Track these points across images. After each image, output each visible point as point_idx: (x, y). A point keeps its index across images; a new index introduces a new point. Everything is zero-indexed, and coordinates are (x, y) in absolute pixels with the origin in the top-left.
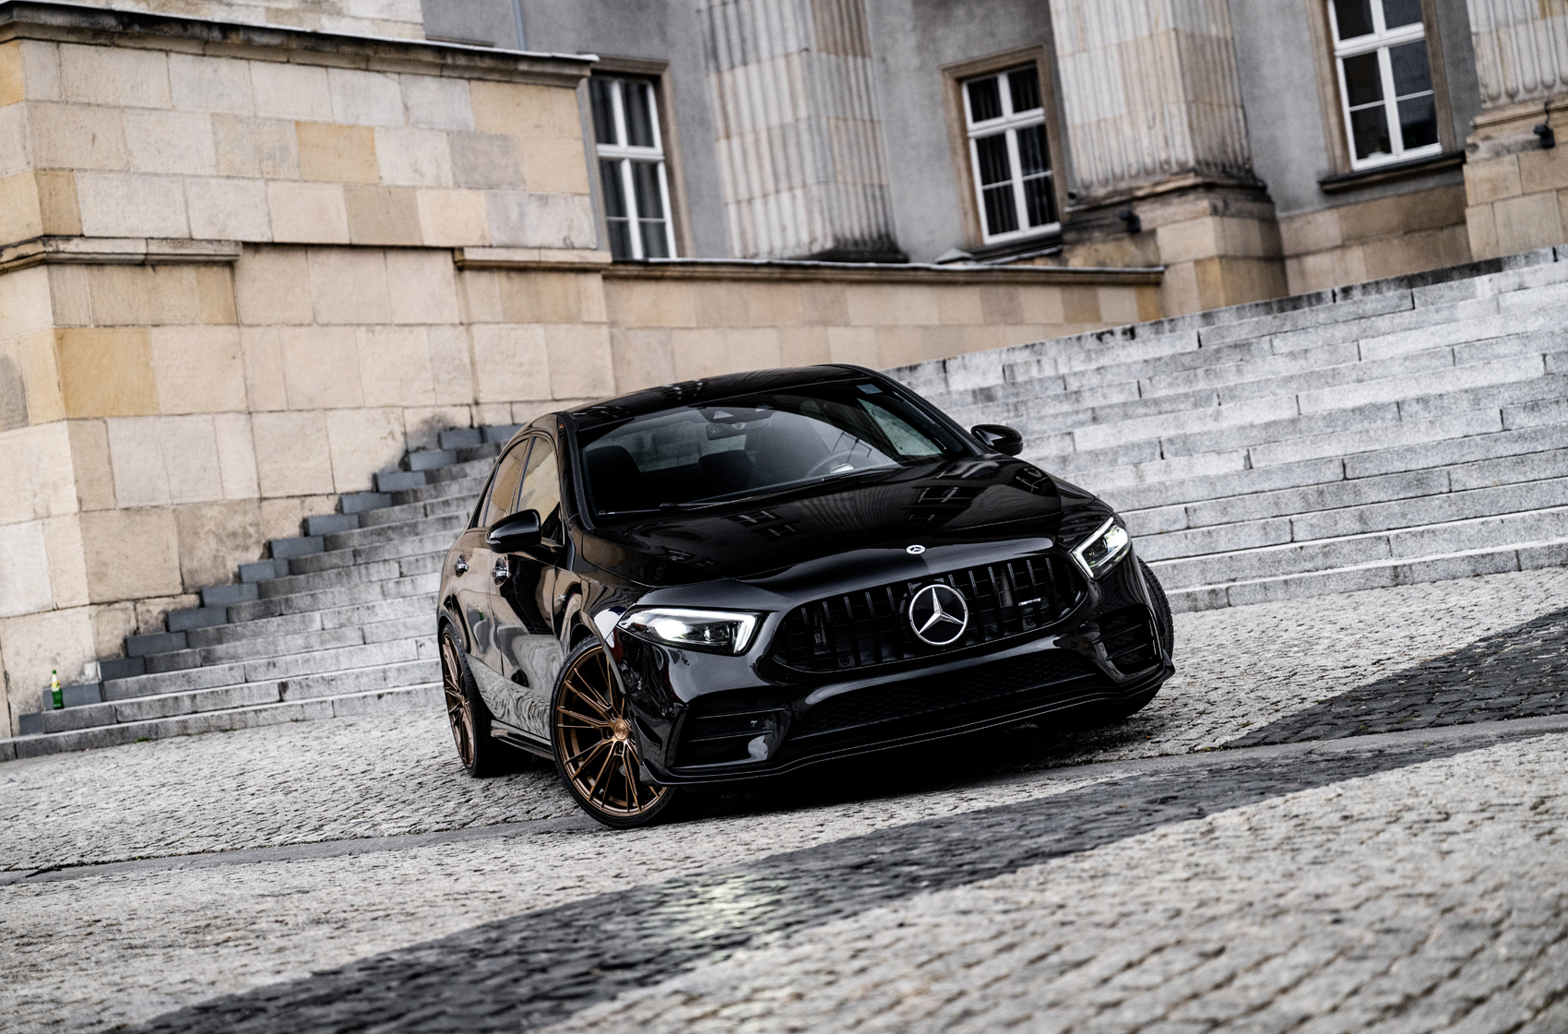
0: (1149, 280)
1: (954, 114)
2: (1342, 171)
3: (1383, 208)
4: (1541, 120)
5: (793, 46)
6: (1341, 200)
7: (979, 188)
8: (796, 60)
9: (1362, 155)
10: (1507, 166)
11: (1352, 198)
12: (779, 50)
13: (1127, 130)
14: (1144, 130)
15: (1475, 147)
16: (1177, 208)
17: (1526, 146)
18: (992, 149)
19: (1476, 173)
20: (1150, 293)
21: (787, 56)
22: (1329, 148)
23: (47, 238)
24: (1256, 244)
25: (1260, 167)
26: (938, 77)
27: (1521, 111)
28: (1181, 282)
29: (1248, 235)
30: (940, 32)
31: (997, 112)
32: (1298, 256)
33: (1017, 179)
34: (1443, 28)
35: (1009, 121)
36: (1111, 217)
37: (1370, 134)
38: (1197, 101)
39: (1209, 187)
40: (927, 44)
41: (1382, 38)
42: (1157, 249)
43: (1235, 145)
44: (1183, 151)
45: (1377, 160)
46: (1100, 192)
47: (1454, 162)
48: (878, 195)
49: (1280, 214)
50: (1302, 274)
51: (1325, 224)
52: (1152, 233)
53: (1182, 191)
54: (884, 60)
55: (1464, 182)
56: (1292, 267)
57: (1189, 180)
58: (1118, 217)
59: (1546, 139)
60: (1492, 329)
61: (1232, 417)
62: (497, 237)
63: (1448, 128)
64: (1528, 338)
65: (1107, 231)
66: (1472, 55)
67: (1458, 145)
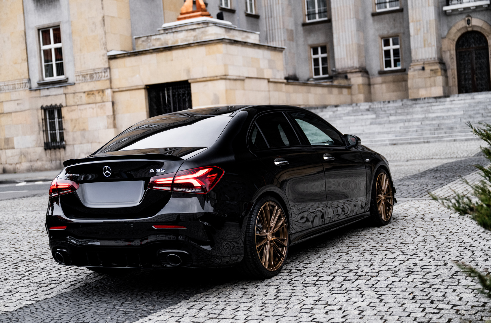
0: (349, 87)
1: (309, 54)
2: (382, 70)
3: (390, 77)
4: (422, 65)
5: (283, 39)
6: (382, 75)
7: (313, 67)
8: (283, 42)
9: (386, 67)
10: (416, 73)
11: (384, 75)
12: (280, 39)
13: (346, 60)
14: (349, 61)
15: (410, 69)
16: (355, 75)
17: (420, 70)
18: (316, 61)
19: (410, 73)
20: (349, 90)
21: (281, 41)
22: (380, 66)
23: (225, 75)
24: (367, 82)
25: (368, 68)
26: (307, 46)
27: (419, 63)
28: (355, 88)
29: (366, 80)
30: (308, 38)
31: (317, 54)
32: (374, 84)
33: (321, 66)
34: (403, 46)
35: (320, 56)
36: (342, 75)
37: (388, 64)
38: (359, 56)
39: (360, 72)
40: (306, 40)
41: (391, 47)
42: (351, 82)
43: (364, 64)
44: (356, 64)
45: (388, 69)
46: (340, 71)
47: (404, 71)
48: (294, 67)
49: (371, 77)
50: (374, 88)
51: (379, 79)
52: (350, 79)
53: (356, 72)
54: (296, 42)
55: (407, 74)
56: (372, 86)
57: (357, 70)
58: (344, 75)
59: (423, 69)
60: (452, 106)
61: (415, 116)
62: (273, 77)
63: (402, 64)
64: (459, 108)
65: (342, 78)
66: (410, 52)
67: (405, 67)
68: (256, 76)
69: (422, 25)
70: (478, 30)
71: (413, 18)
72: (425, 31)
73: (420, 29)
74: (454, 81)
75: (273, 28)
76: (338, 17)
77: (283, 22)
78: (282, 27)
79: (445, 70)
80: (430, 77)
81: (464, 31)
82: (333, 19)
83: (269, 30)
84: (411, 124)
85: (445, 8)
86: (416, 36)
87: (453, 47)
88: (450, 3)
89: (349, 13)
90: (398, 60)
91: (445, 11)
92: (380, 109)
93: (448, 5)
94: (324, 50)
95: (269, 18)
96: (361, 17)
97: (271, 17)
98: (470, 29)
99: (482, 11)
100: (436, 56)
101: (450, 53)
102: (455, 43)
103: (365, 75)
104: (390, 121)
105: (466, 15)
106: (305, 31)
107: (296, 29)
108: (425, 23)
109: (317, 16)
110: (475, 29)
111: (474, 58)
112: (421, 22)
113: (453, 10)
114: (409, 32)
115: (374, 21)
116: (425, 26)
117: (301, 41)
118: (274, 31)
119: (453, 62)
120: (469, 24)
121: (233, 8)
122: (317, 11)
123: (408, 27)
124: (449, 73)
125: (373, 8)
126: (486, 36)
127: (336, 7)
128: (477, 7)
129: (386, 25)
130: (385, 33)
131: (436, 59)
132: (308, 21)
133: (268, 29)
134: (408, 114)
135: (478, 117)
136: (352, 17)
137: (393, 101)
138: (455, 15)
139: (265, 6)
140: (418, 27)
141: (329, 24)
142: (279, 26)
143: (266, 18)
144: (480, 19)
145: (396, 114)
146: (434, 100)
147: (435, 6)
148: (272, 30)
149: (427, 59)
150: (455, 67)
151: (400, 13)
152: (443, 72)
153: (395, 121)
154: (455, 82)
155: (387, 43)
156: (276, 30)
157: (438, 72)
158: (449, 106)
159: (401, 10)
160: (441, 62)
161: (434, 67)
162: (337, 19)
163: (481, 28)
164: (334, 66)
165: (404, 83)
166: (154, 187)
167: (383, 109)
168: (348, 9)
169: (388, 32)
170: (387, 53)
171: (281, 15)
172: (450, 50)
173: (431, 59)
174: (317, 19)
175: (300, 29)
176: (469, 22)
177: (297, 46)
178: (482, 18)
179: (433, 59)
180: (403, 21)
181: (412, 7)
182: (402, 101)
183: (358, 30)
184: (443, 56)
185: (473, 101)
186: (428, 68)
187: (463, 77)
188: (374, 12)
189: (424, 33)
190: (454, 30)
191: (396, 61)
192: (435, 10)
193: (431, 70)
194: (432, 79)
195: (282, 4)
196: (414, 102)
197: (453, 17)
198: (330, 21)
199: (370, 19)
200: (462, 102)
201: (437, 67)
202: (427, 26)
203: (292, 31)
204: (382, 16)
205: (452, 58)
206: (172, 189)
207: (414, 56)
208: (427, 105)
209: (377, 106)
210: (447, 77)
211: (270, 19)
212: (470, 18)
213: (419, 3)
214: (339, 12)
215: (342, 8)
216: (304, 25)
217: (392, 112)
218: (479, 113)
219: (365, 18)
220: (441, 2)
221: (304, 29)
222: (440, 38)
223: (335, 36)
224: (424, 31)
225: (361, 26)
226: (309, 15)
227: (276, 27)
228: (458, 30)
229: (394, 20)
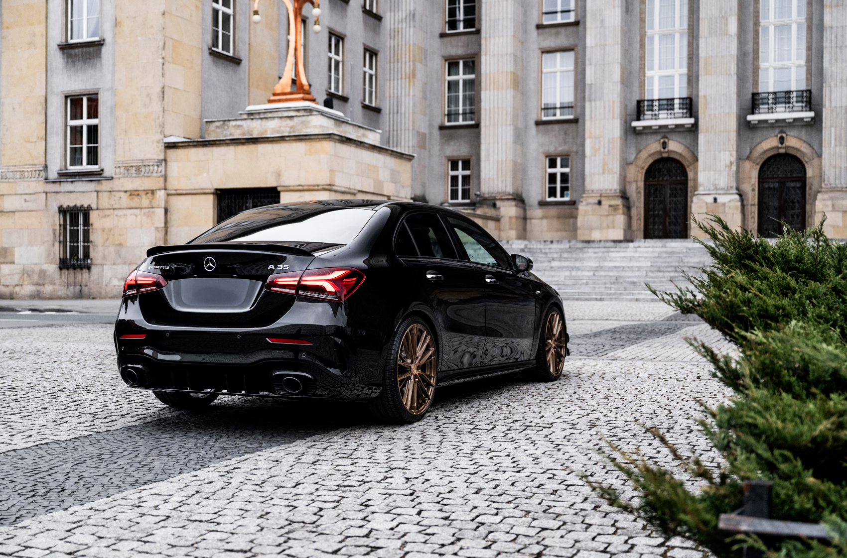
0: (497, 219)
1: (446, 168)
2: (544, 200)
3: (553, 211)
4: (599, 198)
5: (411, 145)
6: (543, 207)
7: (450, 188)
8: (411, 148)
9: (549, 196)
10: (589, 208)
11: (546, 207)
12: (407, 145)
13: (496, 182)
14: (500, 183)
15: (582, 202)
16: (506, 203)
17: (595, 204)
18: (454, 179)
19: (582, 207)
20: (497, 223)
21: (409, 147)
22: (542, 195)
23: (330, 185)
24: (522, 216)
25: (524, 196)
26: (443, 158)
27: (594, 195)
28: (505, 222)
29: (520, 212)
30: (446, 147)
31: (457, 169)
32: (531, 219)
33: (460, 188)
34: (574, 170)
35: (460, 173)
36: (488, 202)
37: (552, 192)
38: (514, 177)
39: (514, 199)
40: (442, 149)
41: (558, 170)
42: (500, 212)
43: (520, 189)
44: (510, 189)
45: (552, 199)
46: (487, 196)
47: (573, 203)
48: (424, 185)
49: (527, 208)
50: (531, 223)
51: (538, 212)
52: (499, 208)
53: (508, 199)
54: (429, 151)
55: (577, 209)
56: (528, 221)
57: (510, 197)
58: (491, 203)
59: (600, 203)
60: (637, 255)
61: (586, 264)
62: (395, 194)
63: (572, 194)
64: (646, 258)
65: (488, 206)
66: (583, 179)
67: (574, 199)
68: (372, 191)
69: (602, 143)
70: (677, 157)
71: (591, 133)
72: (606, 152)
73: (599, 149)
74: (638, 223)
75: (399, 129)
76: (490, 121)
77: (413, 122)
78: (411, 128)
79: (628, 207)
80: (607, 216)
81: (657, 157)
82: (483, 124)
83: (393, 130)
84: (579, 273)
85: (635, 124)
86: (593, 158)
87: (641, 177)
88: (642, 118)
89: (504, 117)
90: (567, 189)
91: (635, 128)
92: (539, 251)
93: (638, 119)
94: (466, 165)
95: (394, 114)
96: (520, 125)
97: (397, 112)
98: (665, 155)
99: (683, 132)
100: (618, 187)
101: (637, 185)
102: (644, 171)
103: (520, 204)
104: (552, 267)
105: (662, 135)
106: (442, 136)
107: (431, 133)
108: (606, 141)
109: (461, 117)
110: (672, 156)
111: (668, 195)
112: (602, 139)
113: (645, 128)
114: (584, 151)
115: (538, 132)
116: (607, 145)
117: (436, 149)
118: (399, 132)
119: (640, 198)
120: (664, 148)
121: (345, 95)
122: (461, 111)
123: (583, 145)
124: (634, 212)
125: (537, 113)
126: (686, 167)
127: (487, 107)
128: (677, 126)
129: (554, 139)
130: (552, 150)
131: (618, 191)
132: (447, 124)
133: (391, 129)
134: (576, 260)
135: (669, 272)
136: (508, 123)
137: (558, 241)
138: (647, 134)
139: (390, 97)
140: (597, 146)
141: (477, 130)
142: (407, 125)
143: (390, 114)
144: (680, 142)
145: (560, 259)
146: (612, 244)
147: (621, 119)
148: (397, 131)
149: (606, 190)
150: (642, 205)
151: (574, 125)
152: (625, 209)
153: (558, 267)
154: (640, 224)
155: (553, 164)
156: (403, 132)
157: (618, 209)
158: (632, 254)
159: (575, 121)
160: (624, 196)
161: (613, 202)
162: (488, 124)
163: (681, 155)
164: (479, 189)
165: (571, 220)
166: (273, 288)
167: (543, 251)
168: (504, 113)
169: (556, 149)
170: (552, 178)
171: (411, 111)
172: (636, 181)
173: (611, 190)
174: (461, 122)
175: (436, 133)
176: (664, 145)
177: (430, 156)
178: (681, 141)
179: (613, 191)
180: (577, 135)
181: (591, 117)
182: (569, 242)
183: (515, 142)
184: (628, 187)
185: (664, 249)
186: (606, 203)
187: (651, 220)
188: (539, 119)
189: (604, 155)
190: (644, 154)
191: (564, 190)
192: (621, 124)
193: (610, 206)
194: (611, 218)
195: (414, 96)
196: (585, 245)
197: (644, 137)
198: (477, 126)
199: (533, 129)
200: (650, 250)
201: (619, 202)
202: (609, 145)
203: (424, 135)
204: (550, 127)
205: (639, 192)
206: (297, 292)
207: (588, 185)
208: (603, 250)
209: (535, 247)
210: (629, 217)
211: (395, 116)
212: (666, 140)
213: (600, 114)
214: (492, 115)
215: (496, 110)
216: (442, 128)
217: (555, 256)
218: (672, 267)
219: (526, 127)
220: (630, 115)
221: (441, 134)
222: (625, 164)
223: (483, 147)
224: (604, 151)
225: (519, 137)
226: (449, 115)
227: (403, 128)
228: (650, 155)
229: (565, 133)
